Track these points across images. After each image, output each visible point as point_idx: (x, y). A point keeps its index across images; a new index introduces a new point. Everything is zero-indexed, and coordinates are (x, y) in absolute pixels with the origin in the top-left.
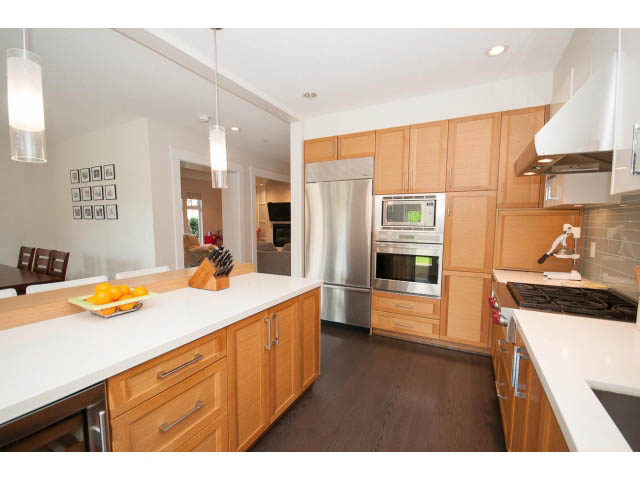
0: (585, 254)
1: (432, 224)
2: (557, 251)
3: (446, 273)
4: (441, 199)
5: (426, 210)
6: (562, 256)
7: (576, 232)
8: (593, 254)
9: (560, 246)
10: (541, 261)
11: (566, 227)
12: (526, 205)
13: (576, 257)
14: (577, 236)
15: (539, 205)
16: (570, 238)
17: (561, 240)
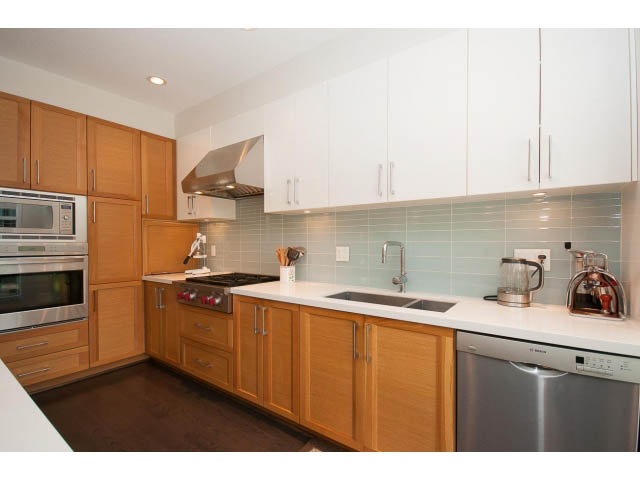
0: (209, 254)
1: (71, 232)
2: (194, 254)
4: (81, 202)
5: (60, 215)
6: (197, 256)
7: (204, 238)
8: (214, 254)
9: (196, 251)
10: (186, 262)
11: (199, 235)
12: (166, 218)
13: (205, 256)
14: (204, 242)
15: (174, 217)
16: (201, 244)
17: (196, 245)
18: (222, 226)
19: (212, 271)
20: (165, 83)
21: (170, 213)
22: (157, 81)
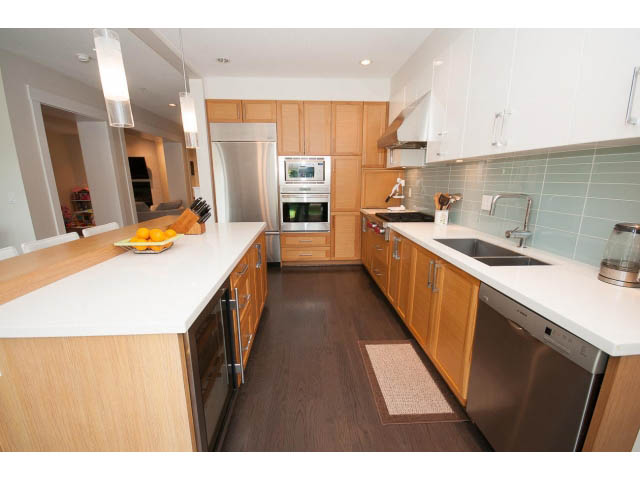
0: (406, 195)
1: (323, 179)
2: (394, 195)
3: (333, 214)
4: (328, 160)
6: (396, 197)
7: (403, 183)
8: (410, 195)
9: (396, 191)
10: (387, 201)
11: (398, 179)
12: (377, 166)
13: (402, 197)
14: (403, 185)
15: (384, 166)
16: (400, 186)
17: (396, 187)
18: (416, 171)
19: (407, 208)
20: (372, 62)
21: (380, 162)
22: (366, 62)
